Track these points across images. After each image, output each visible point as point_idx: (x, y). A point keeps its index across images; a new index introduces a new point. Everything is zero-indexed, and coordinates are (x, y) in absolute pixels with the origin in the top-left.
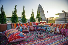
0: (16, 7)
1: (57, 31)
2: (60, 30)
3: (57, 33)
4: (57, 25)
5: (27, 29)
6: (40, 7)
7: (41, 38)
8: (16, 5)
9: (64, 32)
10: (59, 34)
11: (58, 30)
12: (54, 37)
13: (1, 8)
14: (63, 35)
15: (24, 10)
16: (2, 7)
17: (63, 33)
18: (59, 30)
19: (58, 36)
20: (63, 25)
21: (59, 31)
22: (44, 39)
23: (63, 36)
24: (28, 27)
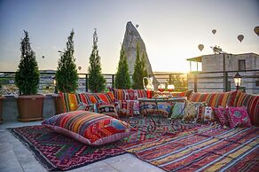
0: (71, 38)
1: (206, 114)
2: (214, 110)
3: (205, 120)
4: (203, 98)
5: (113, 111)
6: (131, 31)
7: (167, 134)
8: (72, 34)
9: (225, 115)
10: (213, 121)
11: (208, 112)
12: (200, 130)
13: (22, 43)
14: (222, 125)
15: (95, 47)
16: (26, 39)
17: (222, 118)
18: (211, 111)
19: (211, 127)
20: (222, 96)
21: (210, 115)
22: (175, 135)
23: (225, 127)
24: (116, 105)
